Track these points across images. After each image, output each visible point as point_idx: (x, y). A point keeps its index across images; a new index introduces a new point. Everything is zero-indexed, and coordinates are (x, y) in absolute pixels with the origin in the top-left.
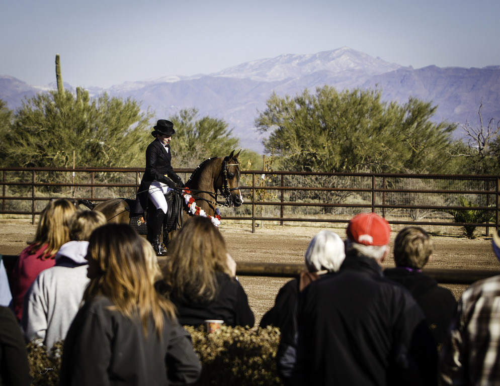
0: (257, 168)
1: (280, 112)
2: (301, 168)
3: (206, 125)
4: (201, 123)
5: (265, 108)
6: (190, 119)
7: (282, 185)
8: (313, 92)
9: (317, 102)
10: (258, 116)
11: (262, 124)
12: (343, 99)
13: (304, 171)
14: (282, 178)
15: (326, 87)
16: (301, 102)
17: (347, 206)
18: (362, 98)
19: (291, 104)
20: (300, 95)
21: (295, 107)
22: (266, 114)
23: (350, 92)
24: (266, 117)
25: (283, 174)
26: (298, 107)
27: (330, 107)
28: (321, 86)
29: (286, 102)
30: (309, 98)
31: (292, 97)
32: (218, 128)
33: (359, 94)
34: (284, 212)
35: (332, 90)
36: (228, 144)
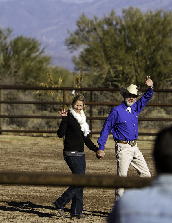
0: (68, 84)
1: (88, 32)
2: (109, 85)
3: (20, 44)
4: (16, 42)
5: (75, 28)
6: (5, 38)
7: (91, 101)
8: (119, 13)
9: (123, 23)
10: (68, 36)
11: (72, 43)
12: (148, 20)
13: (111, 87)
14: (91, 94)
15: (131, 8)
16: (109, 22)
17: (152, 120)
18: (165, 18)
19: (99, 25)
20: (108, 16)
21: (103, 28)
22: (77, 33)
23: (154, 13)
24: (77, 37)
25: (92, 90)
26: (106, 27)
27: (135, 27)
28: (127, 7)
29: (95, 23)
30: (116, 19)
31: (101, 17)
32: (31, 46)
33: (162, 14)
34: (93, 125)
35: (137, 11)
36: (41, 62)
